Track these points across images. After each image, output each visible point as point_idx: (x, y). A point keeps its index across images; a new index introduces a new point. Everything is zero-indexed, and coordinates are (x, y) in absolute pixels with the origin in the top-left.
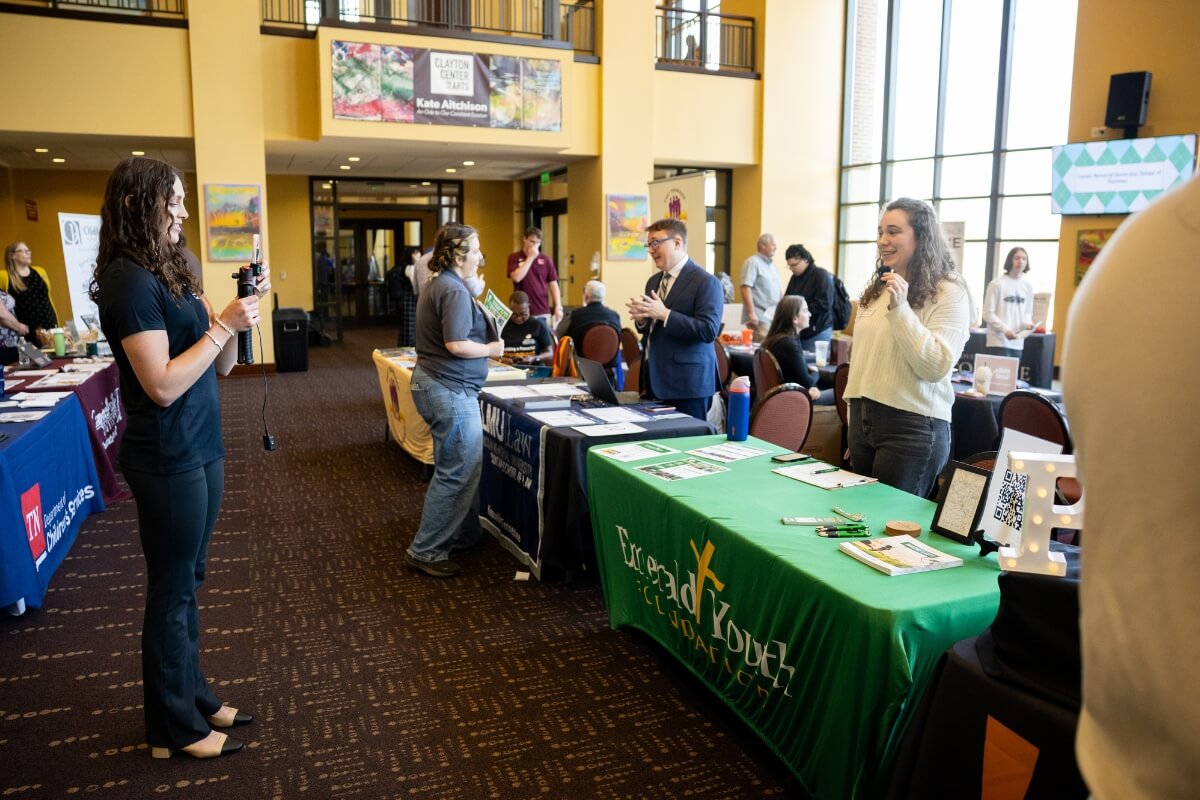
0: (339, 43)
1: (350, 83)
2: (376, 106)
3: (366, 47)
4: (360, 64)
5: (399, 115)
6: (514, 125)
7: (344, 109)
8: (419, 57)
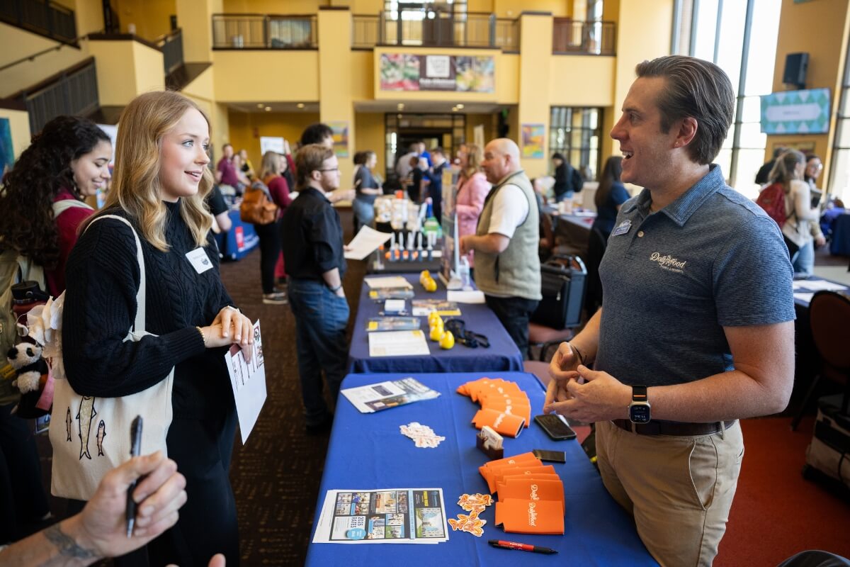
0: (384, 55)
1: (389, 73)
2: (401, 84)
3: (396, 56)
4: (394, 64)
5: (412, 87)
6: (470, 90)
7: (386, 86)
8: (422, 59)
